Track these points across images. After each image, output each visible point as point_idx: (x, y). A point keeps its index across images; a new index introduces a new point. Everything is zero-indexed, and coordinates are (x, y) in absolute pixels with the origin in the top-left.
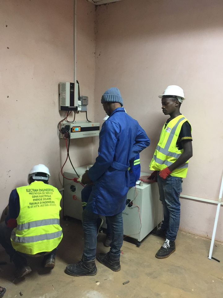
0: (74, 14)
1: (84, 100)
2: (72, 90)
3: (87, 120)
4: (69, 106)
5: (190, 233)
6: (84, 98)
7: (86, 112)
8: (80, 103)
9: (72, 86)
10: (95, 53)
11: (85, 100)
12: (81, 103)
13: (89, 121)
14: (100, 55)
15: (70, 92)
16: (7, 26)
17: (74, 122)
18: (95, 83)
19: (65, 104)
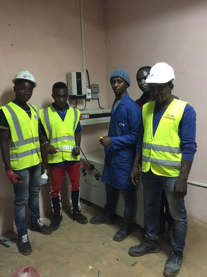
0: (80, 5)
1: (94, 87)
2: (79, 80)
3: (100, 107)
4: (77, 94)
5: (203, 223)
6: (94, 86)
7: (98, 99)
8: (89, 91)
9: (79, 75)
10: (105, 41)
11: (96, 87)
12: (91, 91)
13: (101, 108)
14: (109, 43)
15: (77, 81)
16: (9, 25)
17: (85, 109)
18: (107, 71)
19: (72, 93)
